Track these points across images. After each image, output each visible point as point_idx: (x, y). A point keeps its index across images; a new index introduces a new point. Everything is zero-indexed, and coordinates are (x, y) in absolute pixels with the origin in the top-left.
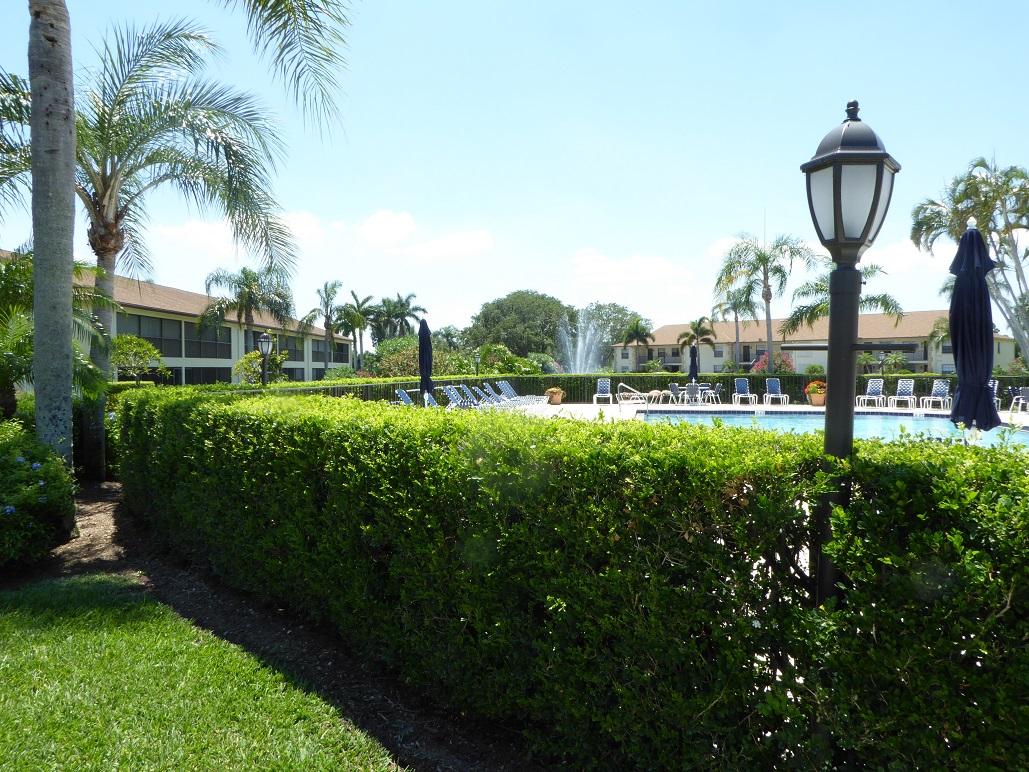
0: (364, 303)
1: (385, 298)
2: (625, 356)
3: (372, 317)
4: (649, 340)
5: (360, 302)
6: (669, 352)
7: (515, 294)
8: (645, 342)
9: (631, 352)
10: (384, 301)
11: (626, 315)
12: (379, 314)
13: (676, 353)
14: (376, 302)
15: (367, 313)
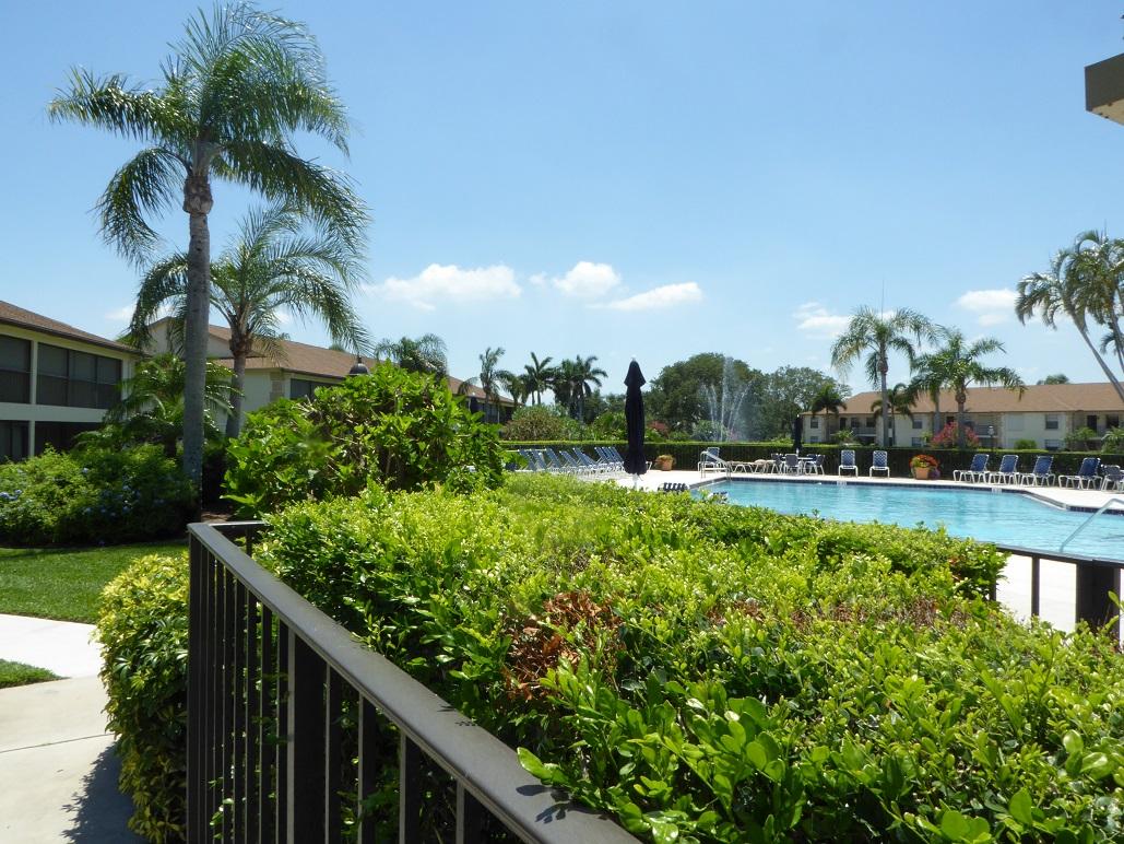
0: (543, 364)
1: (565, 359)
2: (814, 425)
3: (551, 380)
4: (840, 410)
5: (540, 363)
6: (863, 421)
7: (698, 357)
8: (835, 410)
9: (821, 421)
10: (563, 363)
11: (821, 380)
12: (558, 376)
13: (871, 423)
14: (555, 363)
15: (548, 374)
